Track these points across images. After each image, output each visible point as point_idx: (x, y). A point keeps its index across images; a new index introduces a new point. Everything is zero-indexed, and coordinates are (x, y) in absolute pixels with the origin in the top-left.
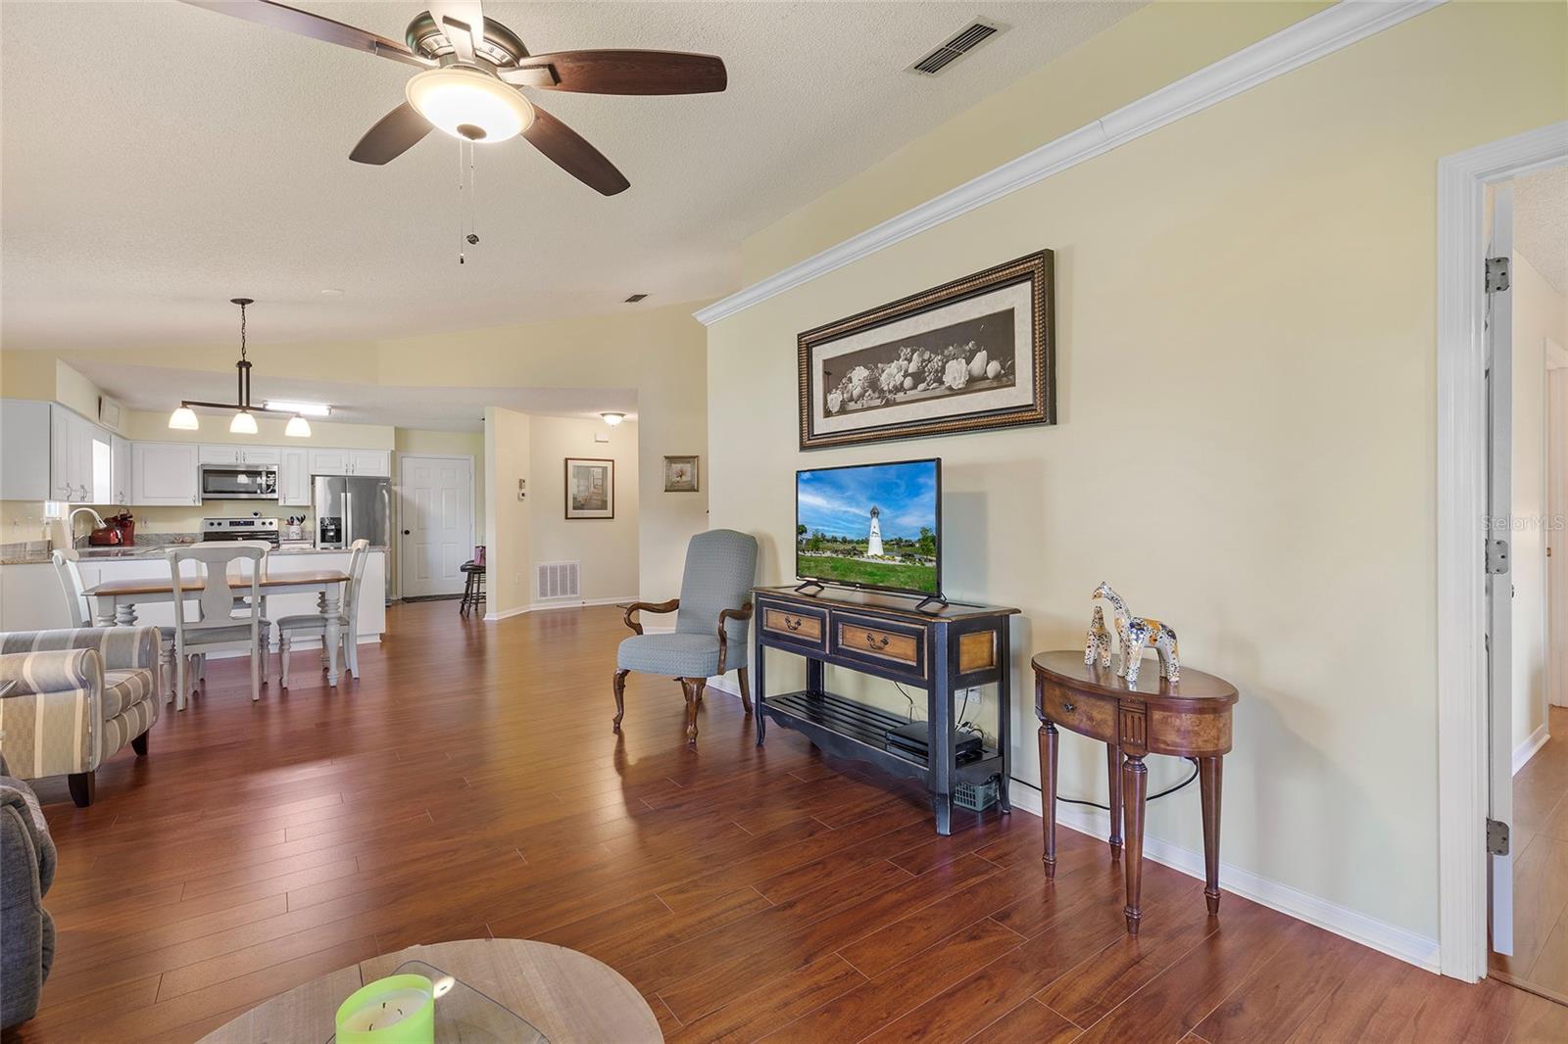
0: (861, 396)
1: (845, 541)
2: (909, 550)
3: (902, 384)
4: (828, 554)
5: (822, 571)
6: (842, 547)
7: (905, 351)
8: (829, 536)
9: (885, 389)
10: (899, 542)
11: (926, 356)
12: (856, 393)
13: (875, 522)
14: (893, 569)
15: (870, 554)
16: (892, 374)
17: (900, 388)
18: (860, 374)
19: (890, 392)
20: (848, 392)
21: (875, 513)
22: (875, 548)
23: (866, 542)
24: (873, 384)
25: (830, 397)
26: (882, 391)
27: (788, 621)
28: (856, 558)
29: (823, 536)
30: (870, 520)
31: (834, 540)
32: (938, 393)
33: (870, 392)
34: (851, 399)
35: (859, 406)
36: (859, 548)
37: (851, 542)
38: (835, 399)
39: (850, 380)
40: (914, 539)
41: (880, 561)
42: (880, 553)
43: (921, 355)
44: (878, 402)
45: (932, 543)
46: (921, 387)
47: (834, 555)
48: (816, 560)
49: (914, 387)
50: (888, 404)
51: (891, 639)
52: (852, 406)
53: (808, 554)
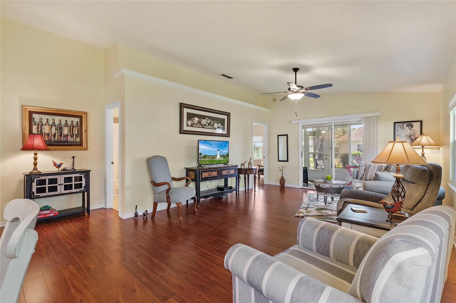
0: (197, 124)
1: (212, 156)
2: (224, 157)
3: (206, 124)
4: (208, 159)
5: (206, 163)
6: (211, 157)
7: (207, 118)
8: (208, 155)
9: (203, 124)
10: (223, 155)
11: (211, 121)
12: (195, 123)
13: (218, 152)
14: (222, 160)
15: (217, 158)
16: (204, 122)
17: (205, 125)
18: (196, 119)
19: (204, 125)
20: (193, 122)
21: (218, 150)
22: (218, 157)
23: (217, 156)
24: (200, 122)
25: (188, 122)
26: (202, 124)
27: (209, 174)
28: (214, 159)
29: (206, 155)
30: (217, 151)
31: (209, 156)
32: (213, 128)
33: (199, 124)
34: (194, 124)
35: (196, 126)
36: (215, 157)
37: (213, 156)
38: (190, 123)
39: (194, 119)
40: (225, 155)
41: (219, 159)
42: (219, 158)
43: (210, 120)
44: (201, 126)
45: (228, 155)
46: (210, 126)
47: (209, 159)
48: (204, 161)
49: (209, 126)
50: (203, 127)
51: (231, 171)
52: (194, 125)
53: (202, 159)
